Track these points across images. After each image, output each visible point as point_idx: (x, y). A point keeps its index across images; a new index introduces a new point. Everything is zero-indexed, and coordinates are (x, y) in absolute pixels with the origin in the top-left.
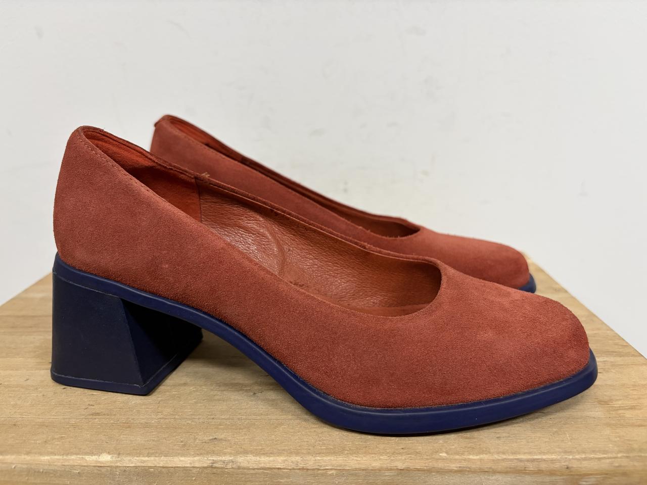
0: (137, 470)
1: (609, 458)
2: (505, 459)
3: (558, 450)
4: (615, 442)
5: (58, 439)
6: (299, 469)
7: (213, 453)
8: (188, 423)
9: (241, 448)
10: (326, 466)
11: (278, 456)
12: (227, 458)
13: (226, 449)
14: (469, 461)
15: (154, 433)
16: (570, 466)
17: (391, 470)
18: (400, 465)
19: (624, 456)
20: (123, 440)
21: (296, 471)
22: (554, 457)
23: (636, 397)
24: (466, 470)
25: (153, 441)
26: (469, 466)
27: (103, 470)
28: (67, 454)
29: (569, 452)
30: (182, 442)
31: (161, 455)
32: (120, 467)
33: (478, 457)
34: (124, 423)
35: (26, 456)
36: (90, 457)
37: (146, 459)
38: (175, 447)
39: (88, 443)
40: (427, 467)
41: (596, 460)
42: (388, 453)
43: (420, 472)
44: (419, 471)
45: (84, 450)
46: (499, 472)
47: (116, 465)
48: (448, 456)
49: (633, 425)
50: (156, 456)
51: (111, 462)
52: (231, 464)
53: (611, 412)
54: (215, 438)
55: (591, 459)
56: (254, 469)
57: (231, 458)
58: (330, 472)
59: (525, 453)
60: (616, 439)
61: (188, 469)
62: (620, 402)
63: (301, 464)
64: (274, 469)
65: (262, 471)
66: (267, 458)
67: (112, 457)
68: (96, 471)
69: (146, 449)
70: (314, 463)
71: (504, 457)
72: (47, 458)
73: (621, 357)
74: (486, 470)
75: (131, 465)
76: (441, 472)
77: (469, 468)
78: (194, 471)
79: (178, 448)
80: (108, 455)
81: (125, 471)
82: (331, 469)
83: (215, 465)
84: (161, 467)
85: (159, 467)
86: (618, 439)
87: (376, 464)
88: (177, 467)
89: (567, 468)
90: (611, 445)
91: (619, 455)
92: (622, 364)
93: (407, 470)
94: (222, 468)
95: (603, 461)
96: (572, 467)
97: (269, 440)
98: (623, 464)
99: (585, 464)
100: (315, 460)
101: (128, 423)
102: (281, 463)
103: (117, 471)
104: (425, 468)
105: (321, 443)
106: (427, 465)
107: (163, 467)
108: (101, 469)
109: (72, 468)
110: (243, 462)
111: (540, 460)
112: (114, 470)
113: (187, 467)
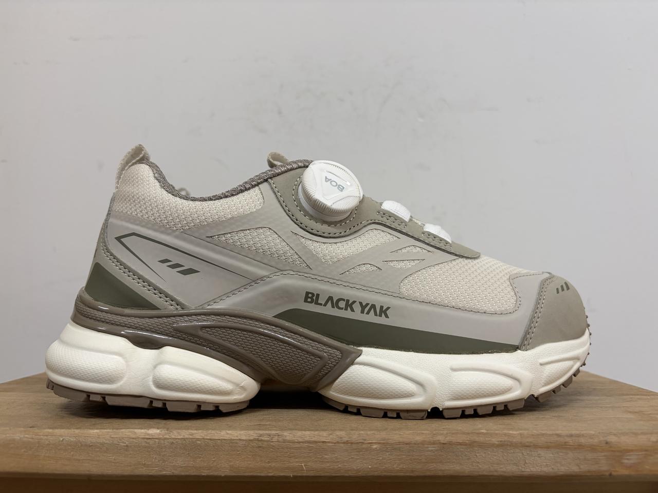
0: (185, 442)
6: (344, 443)
7: (259, 429)
10: (370, 440)
11: (322, 431)
12: (273, 432)
14: (509, 436)
16: (608, 440)
18: (441, 439)
21: (340, 444)
24: (507, 445)
27: (151, 442)
28: (117, 429)
32: (168, 439)
35: (75, 430)
36: (140, 430)
40: (468, 441)
44: (462, 445)
46: (540, 448)
47: (165, 437)
52: (276, 437)
53: (643, 416)
54: (260, 424)
56: (299, 442)
57: (277, 432)
58: (375, 446)
60: (649, 425)
62: (650, 412)
63: (345, 438)
64: (319, 442)
65: (307, 444)
67: (160, 432)
68: (144, 444)
70: (358, 437)
71: (543, 432)
74: (527, 444)
75: (179, 437)
76: (483, 446)
77: (510, 442)
78: (241, 444)
80: (157, 430)
81: (172, 443)
82: (375, 443)
83: (261, 438)
85: (206, 439)
86: (652, 425)
87: (419, 438)
89: (607, 443)
93: (450, 444)
94: (267, 441)
96: (611, 442)
97: (313, 425)
99: (624, 439)
100: (359, 434)
102: (326, 437)
103: (164, 444)
107: (210, 439)
108: (149, 441)
109: (120, 440)
110: (288, 435)
111: (579, 436)
112: (162, 442)
113: (234, 440)
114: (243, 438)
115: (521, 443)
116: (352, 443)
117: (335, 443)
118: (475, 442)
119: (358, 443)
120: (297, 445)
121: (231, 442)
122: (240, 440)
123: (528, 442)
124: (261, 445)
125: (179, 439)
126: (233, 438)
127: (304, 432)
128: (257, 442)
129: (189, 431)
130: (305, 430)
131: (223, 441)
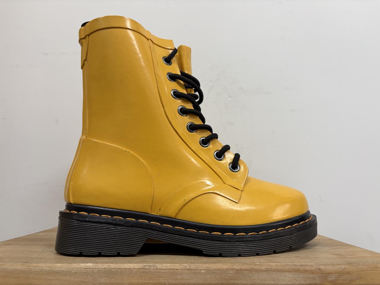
107: (119, 268)
108: (87, 269)
109: (72, 269)
110: (159, 266)
111: (305, 265)
112: (94, 270)
113: (131, 268)
114: (135, 268)
115: (276, 269)
116: (191, 270)
117: (183, 270)
118: (254, 269)
119: (194, 270)
120: (163, 271)
121: (130, 270)
122: (134, 268)
123: (280, 269)
124: (145, 271)
125: (102, 268)
126: (131, 267)
127: (167, 264)
128: (143, 269)
129: (108, 264)
130: (167, 263)
131: (126, 269)
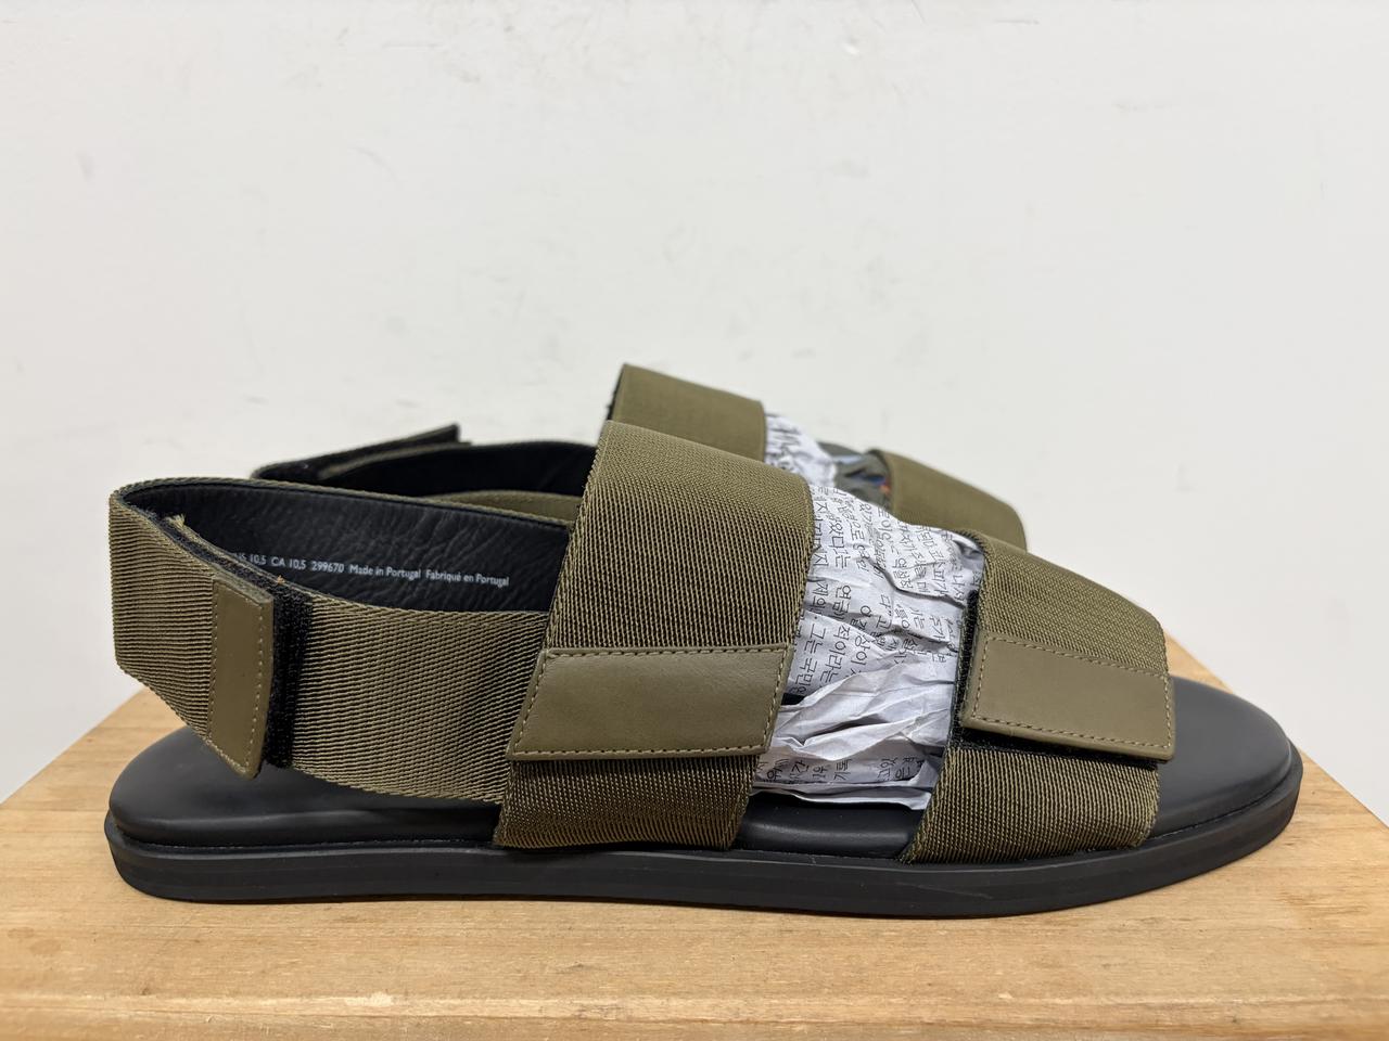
0: (441, 1023)
1: (1309, 1003)
2: (1120, 1004)
3: (1215, 988)
4: (1320, 973)
5: (285, 966)
6: (741, 1022)
7: (580, 991)
8: (524, 938)
9: (631, 983)
10: (791, 1015)
11: (701, 998)
12: (608, 1002)
13: (603, 985)
14: (1053, 1008)
15: (465, 955)
16: (1239, 1016)
17: (910, 1024)
18: (926, 1016)
19: (1339, 1000)
20: (408, 969)
21: (735, 1025)
22: (1209, 1000)
23: (1359, 890)
24: (1048, 1026)
25: (466, 969)
26: (1054, 1017)
27: (378, 1024)
28: (309, 995)
29: (1236, 992)
30: (519, 971)
31: (483, 996)
32: (409, 1017)
33: (1070, 1001)
34: (404, 936)
35: (231, 1000)
36: (353, 999)
37: (457, 1002)
38: (508, 981)
39: (344, 973)
40: (975, 1018)
41: (1287, 1007)
42: (904, 993)
43: (964, 1029)
44: (963, 1026)
45: (340, 985)
46: (1110, 1030)
47: (403, 1013)
48: (1014, 1000)
49: (1355, 943)
50: (474, 998)
51: (393, 1008)
52: (614, 1011)
53: (1313, 919)
54: (580, 966)
55: (1276, 1004)
56: (657, 1022)
57: (614, 1002)
58: (799, 1028)
59: (1156, 994)
60: (1322, 969)
61: (536, 1021)
62: (1329, 901)
63: (743, 1012)
64: (695, 1021)
65: (671, 1025)
66: (682, 1002)
67: (395, 1000)
68: (363, 1027)
69: (454, 983)
70: (767, 1011)
71: (1119, 1001)
72: (270, 1002)
73: (1328, 814)
74: (1086, 1025)
75: (430, 1014)
76: (1001, 1028)
77: (1054, 1021)
78: (547, 1025)
79: (514, 982)
80: (385, 995)
81: (418, 1025)
82: (801, 1023)
83: (585, 1014)
84: (485, 1017)
85: (482, 1017)
86: (1327, 968)
87: (883, 1014)
88: (516, 1018)
89: (1235, 1021)
90: (1313, 980)
91: (1330, 997)
92: (1332, 827)
93: (940, 1025)
94: (599, 1020)
95: (1300, 1008)
96: (1243, 1020)
97: (681, 969)
98: (1336, 1014)
99: (1267, 1013)
100: (771, 1005)
101: (411, 937)
102: (707, 1011)
103: (403, 1026)
104: (973, 1021)
105: (777, 974)
106: (976, 1014)
